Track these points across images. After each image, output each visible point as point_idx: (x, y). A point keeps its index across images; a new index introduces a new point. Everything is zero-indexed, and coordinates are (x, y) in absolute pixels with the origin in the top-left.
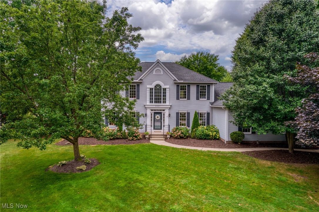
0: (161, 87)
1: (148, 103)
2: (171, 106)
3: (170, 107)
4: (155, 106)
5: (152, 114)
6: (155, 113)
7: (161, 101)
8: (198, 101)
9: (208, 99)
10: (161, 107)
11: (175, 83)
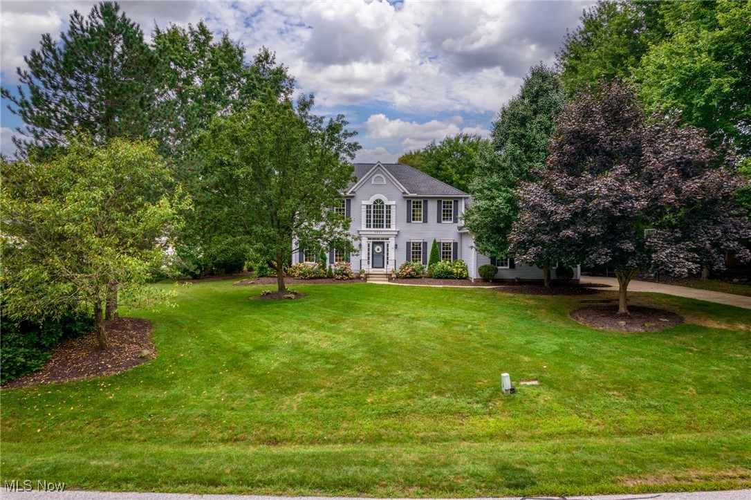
0: (383, 203)
1: (364, 228)
2: (398, 232)
3: (396, 233)
4: (374, 233)
5: (369, 245)
6: (374, 243)
7: (383, 225)
8: (440, 224)
9: (456, 221)
10: (383, 233)
11: (405, 197)
